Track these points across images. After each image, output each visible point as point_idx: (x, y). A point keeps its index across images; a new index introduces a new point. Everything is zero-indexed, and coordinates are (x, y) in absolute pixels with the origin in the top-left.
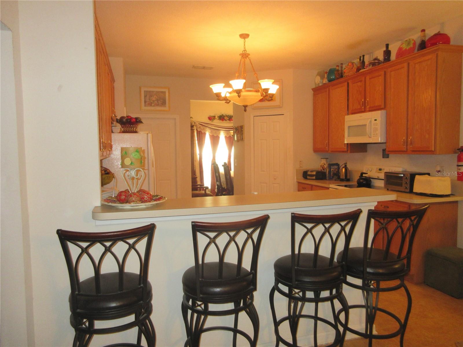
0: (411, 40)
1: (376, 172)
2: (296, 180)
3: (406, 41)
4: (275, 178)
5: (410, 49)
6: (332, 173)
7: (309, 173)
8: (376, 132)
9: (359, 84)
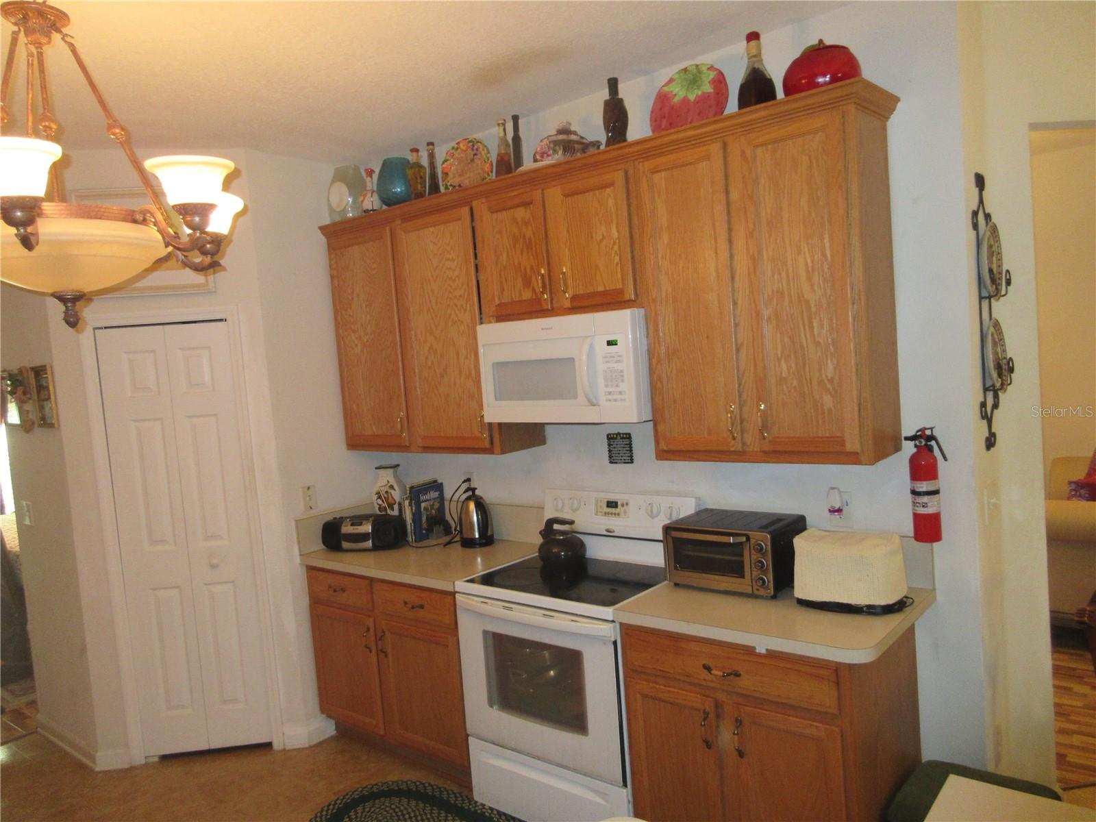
0: (704, 69)
1: (596, 514)
2: (297, 560)
3: (685, 70)
4: (215, 561)
5: (704, 98)
6: (424, 519)
7: (347, 529)
8: (617, 386)
9: (521, 213)
